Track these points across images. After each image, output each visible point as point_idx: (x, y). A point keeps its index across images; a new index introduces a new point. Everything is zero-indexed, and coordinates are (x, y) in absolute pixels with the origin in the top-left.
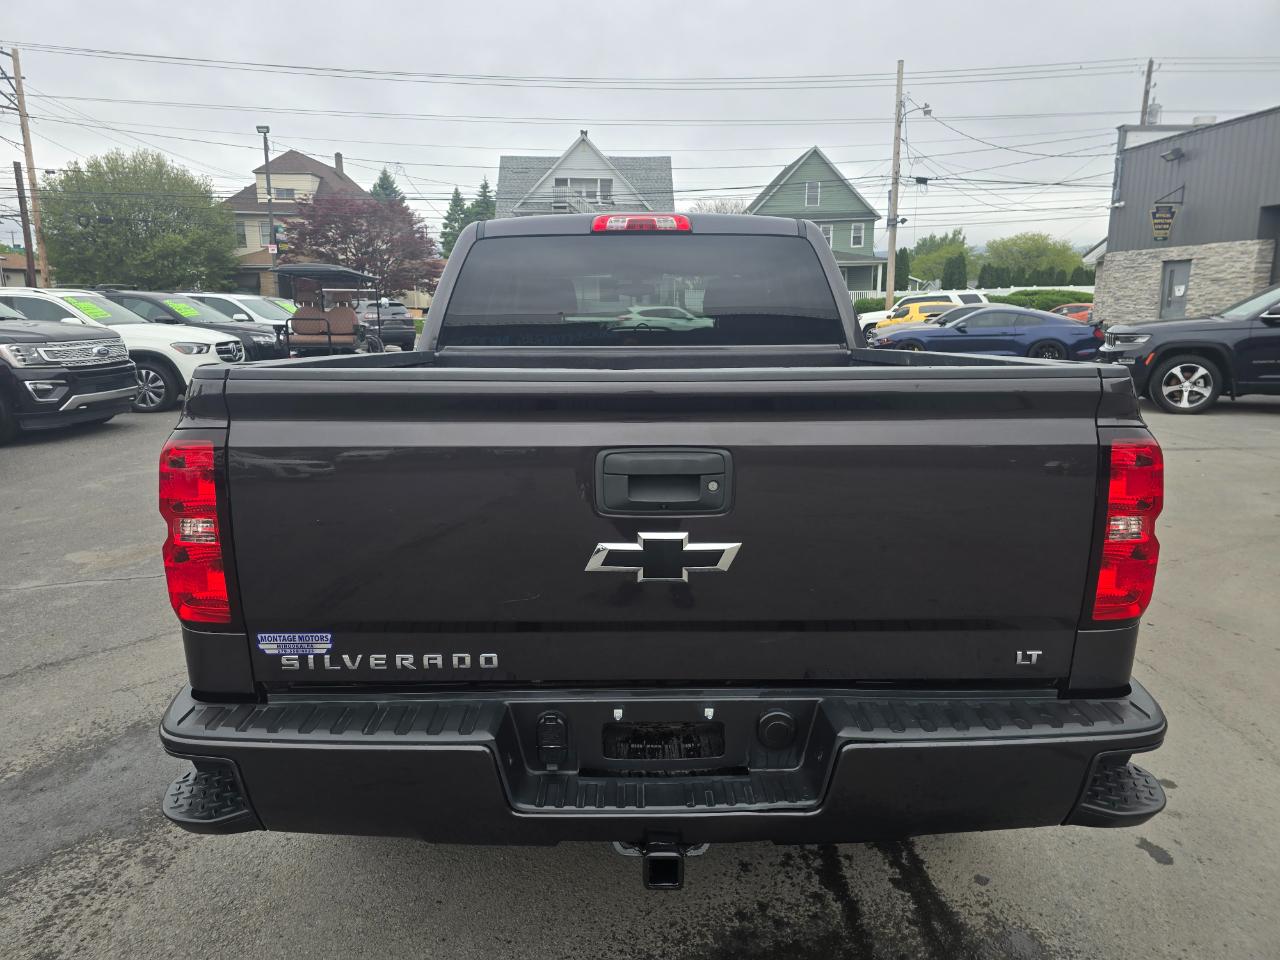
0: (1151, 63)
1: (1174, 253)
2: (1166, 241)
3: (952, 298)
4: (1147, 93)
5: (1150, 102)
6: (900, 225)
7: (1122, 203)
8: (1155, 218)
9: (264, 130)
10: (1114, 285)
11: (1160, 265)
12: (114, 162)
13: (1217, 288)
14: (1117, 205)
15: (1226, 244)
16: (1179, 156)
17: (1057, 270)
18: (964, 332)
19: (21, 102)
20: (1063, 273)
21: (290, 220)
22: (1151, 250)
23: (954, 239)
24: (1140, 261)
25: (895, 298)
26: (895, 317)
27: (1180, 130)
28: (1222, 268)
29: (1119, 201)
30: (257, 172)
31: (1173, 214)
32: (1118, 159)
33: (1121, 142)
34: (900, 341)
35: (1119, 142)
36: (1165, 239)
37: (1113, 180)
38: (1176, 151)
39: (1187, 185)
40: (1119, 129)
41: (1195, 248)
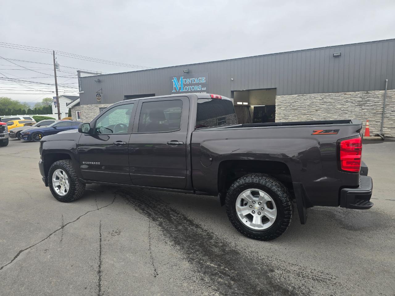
0: (54, 52)
1: (102, 106)
2: (100, 103)
3: (20, 118)
4: (54, 60)
5: (56, 63)
7: (83, 92)
8: (97, 96)
10: (85, 114)
11: (99, 109)
14: (81, 92)
16: (99, 81)
18: (56, 128)
20: (24, 111)
22: (95, 105)
24: (92, 108)
27: (95, 74)
29: (82, 91)
31: (100, 96)
32: (79, 80)
33: (79, 75)
34: (33, 133)
35: (78, 75)
36: (100, 102)
37: (78, 85)
38: (99, 80)
39: (102, 89)
40: (78, 71)
41: (108, 105)
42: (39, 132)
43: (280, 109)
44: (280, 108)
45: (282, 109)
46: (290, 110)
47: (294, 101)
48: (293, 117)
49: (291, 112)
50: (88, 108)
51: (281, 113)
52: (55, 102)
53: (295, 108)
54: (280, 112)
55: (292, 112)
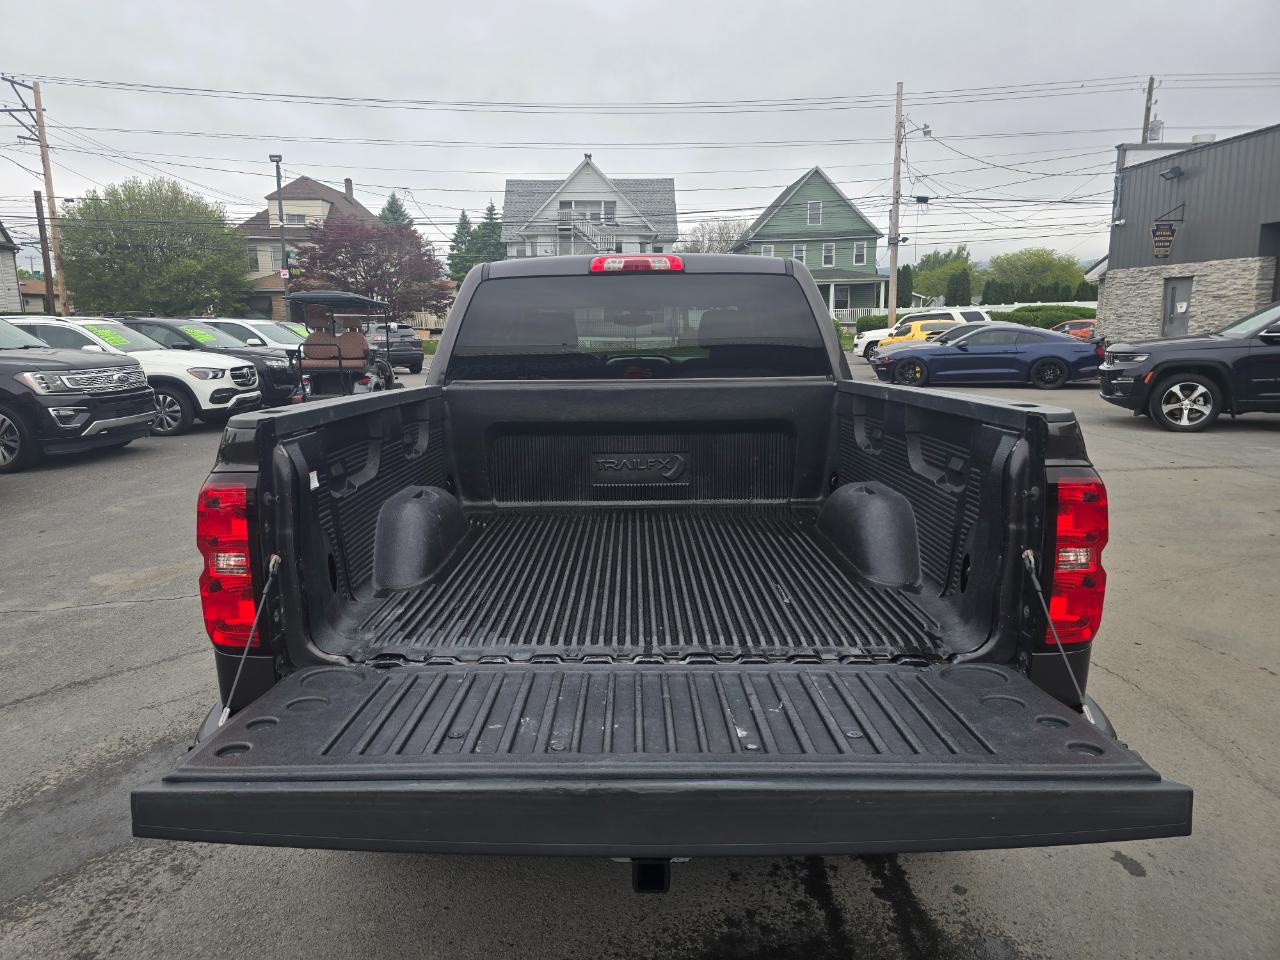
0: (1152, 80)
1: (1175, 270)
2: (1167, 259)
3: (954, 315)
4: (1148, 110)
5: (1152, 119)
6: (901, 244)
7: (1123, 221)
8: (1155, 235)
9: (276, 159)
10: (1116, 302)
11: (1162, 282)
12: (131, 190)
13: (1219, 304)
14: (1117, 223)
15: (1228, 261)
16: (1178, 174)
17: (1062, 285)
18: (965, 350)
19: (42, 133)
20: (1068, 288)
21: (301, 245)
22: (1152, 268)
23: (958, 256)
24: (1142, 278)
25: (898, 315)
26: (897, 335)
27: (1180, 148)
28: (1224, 284)
29: (1119, 219)
30: (269, 198)
31: (1173, 231)
32: (1116, 178)
33: (1120, 161)
34: (902, 359)
35: (1118, 161)
36: (1166, 256)
37: (1112, 199)
38: (1175, 170)
39: (1187, 203)
40: (1118, 147)
41: (1196, 265)
42: (918, 358)
50: (1129, 281)
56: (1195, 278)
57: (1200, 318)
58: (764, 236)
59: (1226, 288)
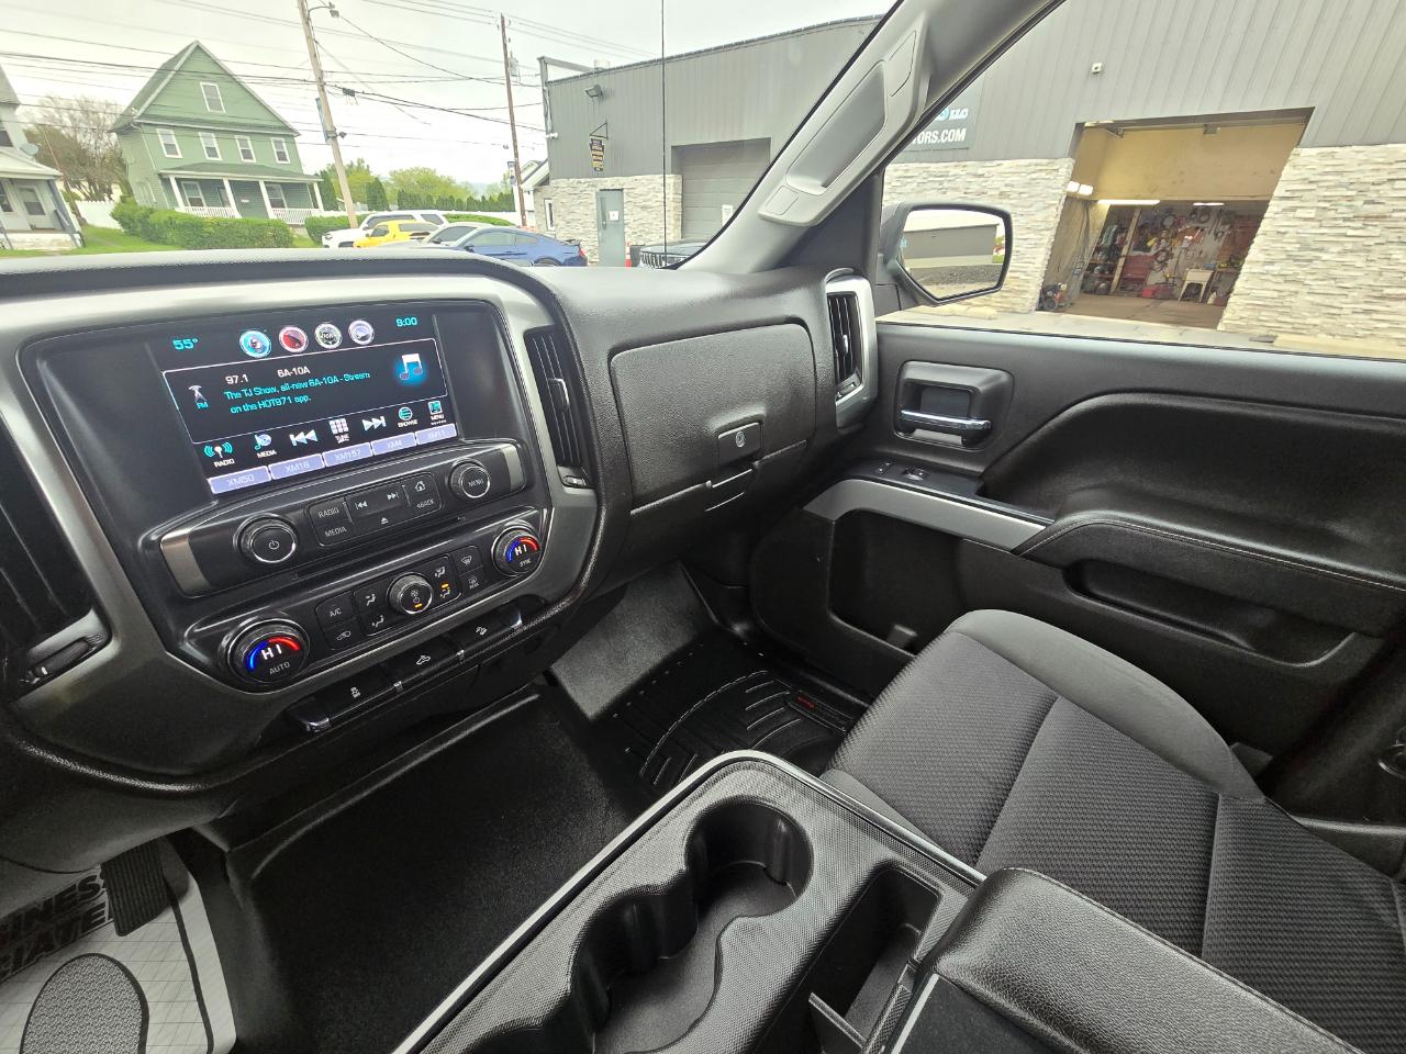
0: (503, 19)
1: (609, 182)
2: (600, 172)
3: (416, 217)
4: (505, 46)
6: (339, 138)
7: (556, 133)
8: (592, 149)
10: (563, 210)
11: (597, 193)
13: (646, 214)
14: (552, 135)
15: (648, 177)
16: (599, 94)
22: (589, 179)
23: (359, 168)
24: (581, 189)
25: (358, 217)
26: (373, 235)
28: (649, 197)
29: (552, 131)
31: (603, 147)
32: (544, 90)
33: (544, 74)
35: (542, 75)
36: (601, 170)
38: (597, 87)
39: (609, 122)
40: (541, 59)
41: (623, 180)
43: (1291, 215)
44: (1293, 209)
45: (1299, 213)
46: (1345, 219)
47: (1386, 176)
48: (1346, 251)
49: (1343, 231)
50: (571, 191)
51: (1285, 233)
52: (512, 177)
53: (1379, 209)
54: (1283, 230)
55: (1350, 232)
56: (625, 191)
57: (634, 225)
58: (149, 117)
59: (650, 200)
